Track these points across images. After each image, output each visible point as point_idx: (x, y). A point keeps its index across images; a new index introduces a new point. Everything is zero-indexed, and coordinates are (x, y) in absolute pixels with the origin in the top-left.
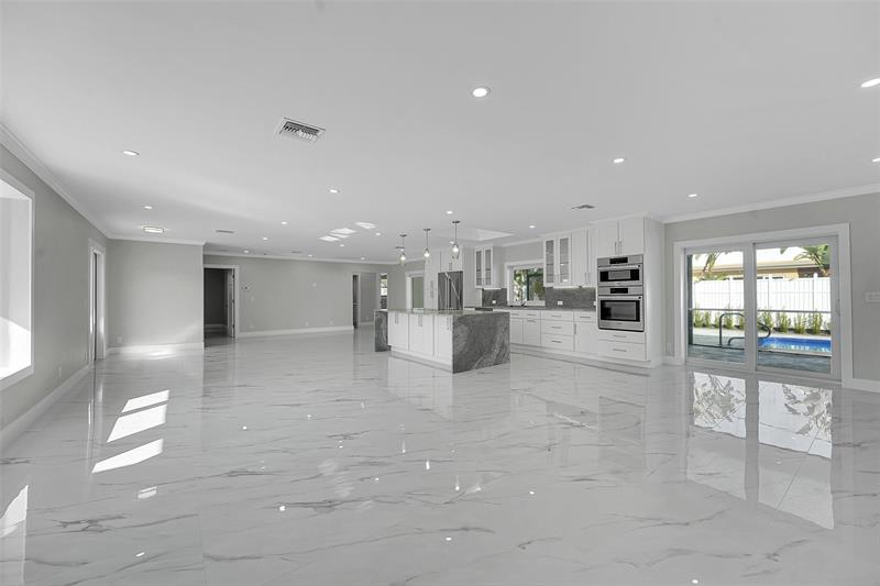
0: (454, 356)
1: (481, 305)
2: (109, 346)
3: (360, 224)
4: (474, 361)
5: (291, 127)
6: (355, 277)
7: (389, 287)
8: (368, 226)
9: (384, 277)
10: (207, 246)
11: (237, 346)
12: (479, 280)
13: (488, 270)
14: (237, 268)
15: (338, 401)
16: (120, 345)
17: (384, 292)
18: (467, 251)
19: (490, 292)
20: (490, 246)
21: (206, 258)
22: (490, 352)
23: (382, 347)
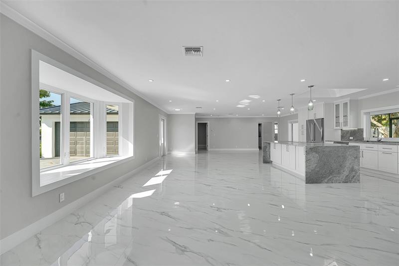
0: (306, 172)
1: (340, 140)
2: (168, 151)
3: (251, 96)
4: (325, 178)
5: (188, 50)
6: (260, 125)
7: (279, 130)
8: (256, 97)
9: (277, 124)
10: (196, 114)
11: (209, 154)
12: (338, 123)
13: (345, 116)
14: (208, 122)
15: (228, 187)
16: (171, 151)
17: (276, 132)
18: (327, 105)
19: (347, 132)
20: (347, 100)
21: (196, 119)
22: (339, 173)
23: (267, 161)
